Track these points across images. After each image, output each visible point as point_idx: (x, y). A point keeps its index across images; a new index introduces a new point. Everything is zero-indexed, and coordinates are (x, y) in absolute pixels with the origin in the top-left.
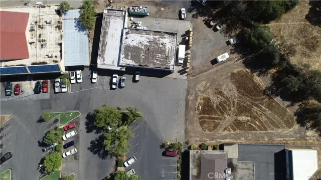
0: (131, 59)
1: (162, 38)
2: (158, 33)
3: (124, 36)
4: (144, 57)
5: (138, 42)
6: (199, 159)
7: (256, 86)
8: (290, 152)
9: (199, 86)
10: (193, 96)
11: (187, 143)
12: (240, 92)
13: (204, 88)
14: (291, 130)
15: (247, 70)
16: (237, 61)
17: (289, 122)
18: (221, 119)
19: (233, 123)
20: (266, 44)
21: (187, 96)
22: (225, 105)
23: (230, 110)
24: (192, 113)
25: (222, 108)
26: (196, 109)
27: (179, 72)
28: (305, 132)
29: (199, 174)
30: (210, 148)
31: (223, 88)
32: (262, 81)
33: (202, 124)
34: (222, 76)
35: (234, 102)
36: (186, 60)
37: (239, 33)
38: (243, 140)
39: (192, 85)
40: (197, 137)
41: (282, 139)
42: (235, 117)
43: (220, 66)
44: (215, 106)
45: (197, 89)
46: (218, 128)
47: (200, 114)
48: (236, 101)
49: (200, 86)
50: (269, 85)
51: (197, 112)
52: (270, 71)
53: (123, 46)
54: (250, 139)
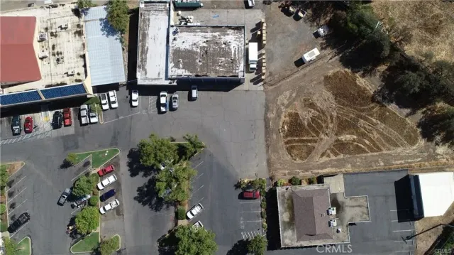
0: (183, 68)
1: (224, 35)
2: (218, 29)
3: (171, 37)
4: (201, 64)
5: (191, 43)
6: (291, 199)
7: (362, 92)
8: (416, 178)
9: (280, 98)
10: (274, 112)
11: (271, 178)
12: (339, 102)
13: (288, 100)
14: (415, 147)
15: (347, 70)
16: (331, 59)
17: (411, 136)
18: (316, 142)
19: (334, 146)
20: (369, 31)
21: (266, 114)
22: (320, 121)
23: (327, 127)
24: (275, 136)
25: (316, 126)
26: (280, 131)
27: (251, 81)
28: (434, 150)
29: (292, 218)
30: (304, 183)
31: (315, 98)
32: (369, 84)
33: (290, 150)
34: (312, 81)
35: (331, 117)
36: (260, 64)
37: (330, 20)
38: (349, 168)
39: (272, 97)
40: (285, 169)
41: (403, 162)
42: (335, 138)
43: (308, 69)
44: (306, 124)
45: (279, 103)
46: (313, 154)
47: (287, 136)
48: (335, 114)
49: (283, 98)
50: (379, 88)
51: (282, 134)
52: (379, 68)
53: (171, 51)
54: (359, 166)
